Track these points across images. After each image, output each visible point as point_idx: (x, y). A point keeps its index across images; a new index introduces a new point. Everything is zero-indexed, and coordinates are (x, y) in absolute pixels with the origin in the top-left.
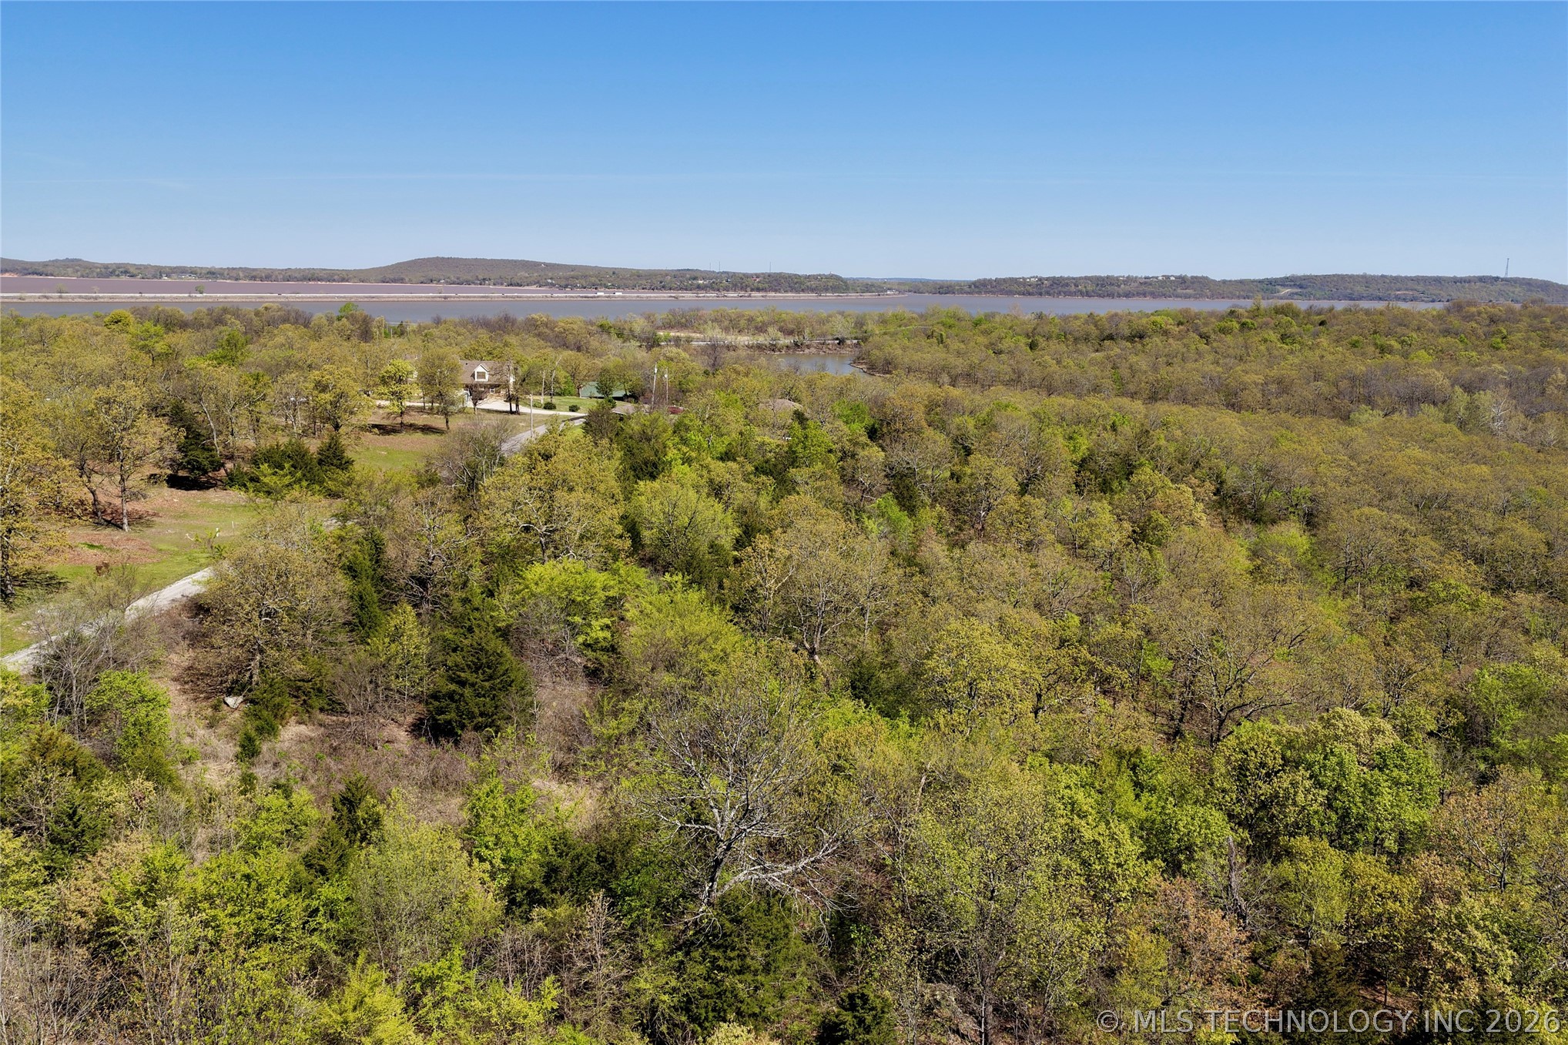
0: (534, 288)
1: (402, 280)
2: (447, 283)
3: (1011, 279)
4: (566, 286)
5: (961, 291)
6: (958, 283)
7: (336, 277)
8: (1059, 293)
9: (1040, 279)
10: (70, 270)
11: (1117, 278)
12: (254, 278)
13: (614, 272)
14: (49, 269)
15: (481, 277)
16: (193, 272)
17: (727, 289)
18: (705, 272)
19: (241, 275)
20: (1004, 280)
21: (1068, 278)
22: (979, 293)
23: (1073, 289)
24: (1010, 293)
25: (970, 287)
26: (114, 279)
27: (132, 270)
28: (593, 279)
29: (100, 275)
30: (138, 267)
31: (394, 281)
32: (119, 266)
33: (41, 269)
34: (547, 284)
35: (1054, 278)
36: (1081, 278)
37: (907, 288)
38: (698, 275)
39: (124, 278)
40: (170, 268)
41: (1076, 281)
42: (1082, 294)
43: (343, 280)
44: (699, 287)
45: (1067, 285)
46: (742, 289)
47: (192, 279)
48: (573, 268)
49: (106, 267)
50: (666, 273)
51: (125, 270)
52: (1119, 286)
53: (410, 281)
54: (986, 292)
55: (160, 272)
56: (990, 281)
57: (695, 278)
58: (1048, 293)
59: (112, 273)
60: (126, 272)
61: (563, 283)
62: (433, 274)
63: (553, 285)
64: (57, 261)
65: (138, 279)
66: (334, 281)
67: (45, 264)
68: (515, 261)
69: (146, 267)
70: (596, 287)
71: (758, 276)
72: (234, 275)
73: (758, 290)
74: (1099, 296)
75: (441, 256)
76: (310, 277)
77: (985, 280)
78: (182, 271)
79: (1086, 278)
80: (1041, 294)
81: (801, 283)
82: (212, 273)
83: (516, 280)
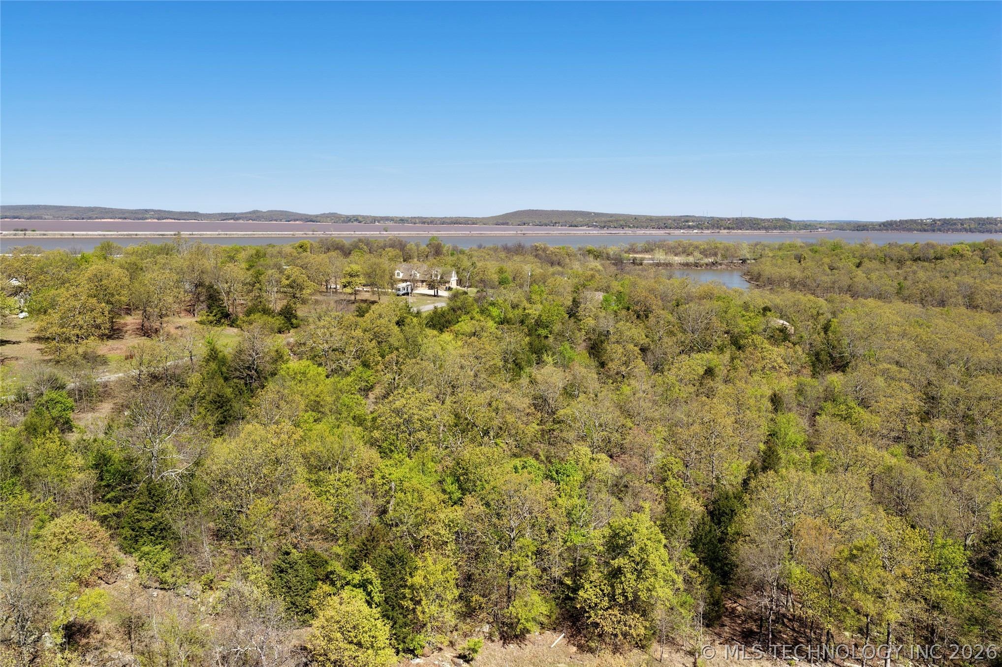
0: (584, 228)
1: (507, 224)
2: (533, 225)
3: (912, 220)
4: (604, 227)
5: (874, 229)
6: (872, 224)
8: (948, 230)
9: (934, 220)
10: (329, 219)
11: (996, 219)
12: (424, 223)
13: (636, 218)
14: (319, 219)
15: (554, 221)
16: (392, 219)
17: (707, 228)
18: (698, 217)
19: (417, 221)
20: (906, 221)
21: (956, 220)
22: (887, 230)
23: (959, 226)
24: (910, 230)
25: (880, 226)
27: (360, 219)
28: (622, 223)
29: (344, 222)
30: (363, 217)
31: (503, 224)
32: (354, 216)
33: (314, 219)
34: (593, 226)
35: (945, 219)
36: (966, 219)
37: (835, 227)
38: (690, 219)
39: (356, 223)
40: (381, 217)
41: (962, 222)
42: (966, 230)
43: (474, 224)
44: (689, 227)
45: (955, 224)
46: (717, 228)
47: (391, 224)
48: (611, 216)
49: (347, 217)
50: (669, 218)
51: (357, 219)
52: (996, 225)
53: (512, 224)
54: (891, 230)
55: (375, 220)
56: (895, 222)
57: (687, 221)
58: (940, 230)
59: (350, 221)
60: (357, 220)
61: (603, 225)
62: (526, 220)
63: (596, 226)
64: (324, 214)
66: (469, 224)
67: (317, 216)
68: (576, 212)
69: (368, 217)
70: (622, 227)
71: (729, 219)
72: (413, 221)
73: (729, 228)
74: (980, 232)
75: (532, 209)
76: (455, 222)
77: (891, 221)
78: (387, 219)
79: (970, 219)
80: (934, 231)
81: (758, 224)
82: (402, 220)
83: (575, 223)
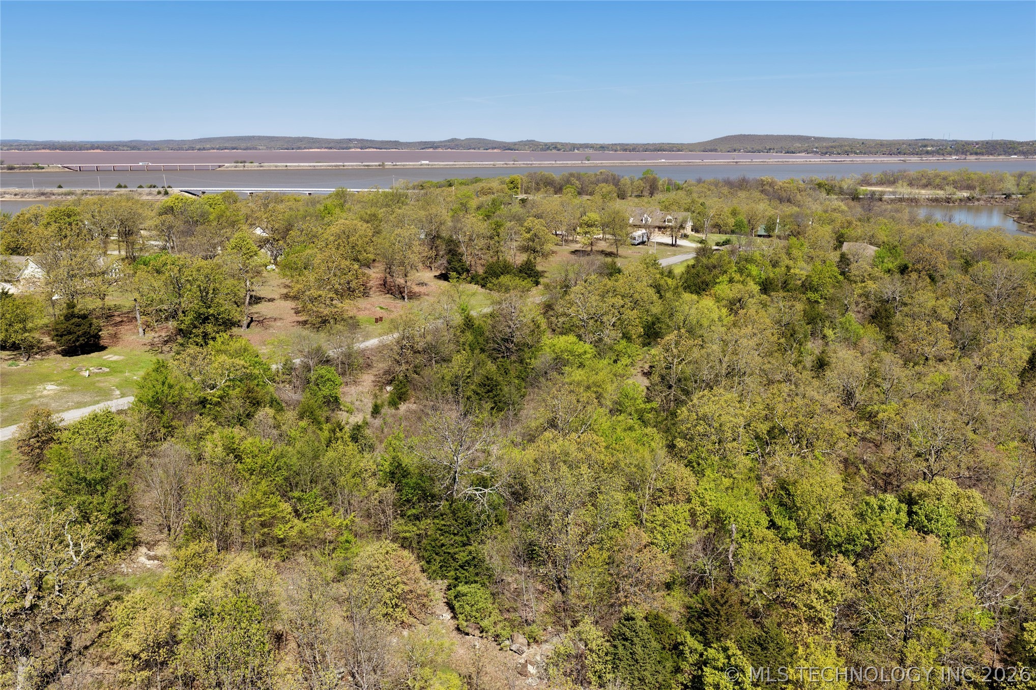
0: (803, 154)
1: (716, 150)
2: (745, 152)
4: (826, 153)
7: (674, 149)
10: (527, 147)
12: (625, 150)
13: (863, 143)
14: (516, 147)
15: (768, 147)
16: (591, 146)
17: (950, 154)
18: (938, 141)
19: (619, 148)
26: (549, 152)
27: (559, 146)
28: (846, 148)
29: (542, 150)
30: (562, 144)
31: (711, 151)
32: (552, 144)
33: (512, 147)
34: (813, 152)
38: (928, 143)
39: (554, 151)
40: (580, 144)
43: (679, 150)
44: (928, 153)
46: (963, 153)
47: (591, 151)
48: (834, 140)
49: (546, 144)
50: (904, 142)
51: (555, 147)
53: (721, 151)
55: (574, 147)
57: (925, 146)
59: (548, 148)
60: (555, 148)
61: (824, 151)
62: (736, 146)
63: (817, 152)
64: (522, 141)
65: (561, 152)
66: (673, 151)
67: (515, 144)
68: (794, 136)
69: (567, 144)
70: (847, 153)
71: (977, 143)
72: (614, 148)
73: (976, 154)
75: (743, 133)
76: (659, 149)
78: (586, 146)
81: (1014, 148)
82: (603, 147)
83: (792, 149)
